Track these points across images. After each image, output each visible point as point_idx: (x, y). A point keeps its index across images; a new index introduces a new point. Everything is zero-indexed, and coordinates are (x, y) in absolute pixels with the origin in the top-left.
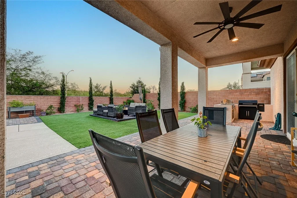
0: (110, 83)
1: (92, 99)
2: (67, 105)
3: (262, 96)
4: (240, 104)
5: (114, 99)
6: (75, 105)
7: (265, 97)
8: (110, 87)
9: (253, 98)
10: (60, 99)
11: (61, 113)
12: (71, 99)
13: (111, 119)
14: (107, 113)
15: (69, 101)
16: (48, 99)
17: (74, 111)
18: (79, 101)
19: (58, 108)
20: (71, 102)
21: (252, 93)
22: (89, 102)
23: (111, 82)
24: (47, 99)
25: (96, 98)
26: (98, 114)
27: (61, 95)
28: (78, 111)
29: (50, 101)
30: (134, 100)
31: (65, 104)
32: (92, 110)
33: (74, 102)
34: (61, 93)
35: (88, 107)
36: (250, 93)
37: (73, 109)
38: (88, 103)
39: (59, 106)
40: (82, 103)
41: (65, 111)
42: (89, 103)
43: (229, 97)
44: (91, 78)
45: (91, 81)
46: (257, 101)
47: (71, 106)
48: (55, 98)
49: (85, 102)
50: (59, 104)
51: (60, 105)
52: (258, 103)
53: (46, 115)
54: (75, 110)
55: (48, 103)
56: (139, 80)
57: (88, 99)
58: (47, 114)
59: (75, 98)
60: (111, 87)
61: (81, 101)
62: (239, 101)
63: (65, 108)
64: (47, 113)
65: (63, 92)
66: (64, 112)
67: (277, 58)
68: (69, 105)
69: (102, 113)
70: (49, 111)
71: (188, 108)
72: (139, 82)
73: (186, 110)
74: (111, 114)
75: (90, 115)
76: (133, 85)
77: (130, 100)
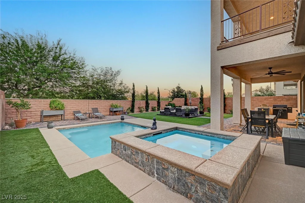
1: (148, 103)
3: (291, 102)
4: (274, 107)
7: (294, 102)
8: (158, 93)
9: (285, 103)
11: (132, 113)
14: (175, 113)
19: (131, 109)
21: (284, 99)
22: (146, 105)
23: (158, 88)
25: (150, 102)
27: (132, 99)
28: (141, 111)
33: (138, 105)
35: (145, 108)
36: (282, 99)
37: (138, 110)
41: (135, 111)
43: (264, 102)
46: (287, 105)
49: (144, 105)
50: (131, 106)
52: (288, 107)
55: (126, 105)
56: (178, 86)
59: (138, 102)
62: (273, 105)
63: (134, 109)
65: (134, 98)
67: (298, 81)
68: (136, 107)
69: (169, 113)
71: (228, 110)
72: (178, 88)
73: (226, 112)
74: (179, 114)
75: (158, 114)
76: (174, 91)
77: (171, 104)
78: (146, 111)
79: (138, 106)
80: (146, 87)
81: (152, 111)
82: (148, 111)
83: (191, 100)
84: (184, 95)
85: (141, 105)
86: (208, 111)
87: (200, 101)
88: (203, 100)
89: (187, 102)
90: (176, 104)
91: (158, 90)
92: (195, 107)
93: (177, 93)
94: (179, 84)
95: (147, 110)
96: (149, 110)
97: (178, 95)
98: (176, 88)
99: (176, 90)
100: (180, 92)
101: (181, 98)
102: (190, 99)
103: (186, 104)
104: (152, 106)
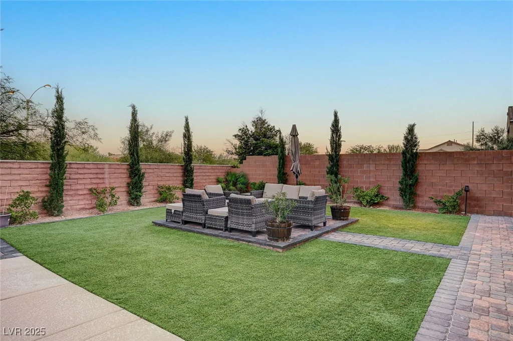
0: (184, 123)
1: (139, 171)
2: (68, 190)
5: (195, 171)
6: (90, 190)
8: (185, 136)
10: (49, 171)
11: (52, 215)
12: (80, 171)
13: (250, 242)
14: (227, 218)
15: (72, 176)
16: (14, 171)
17: (87, 207)
18: (100, 176)
19: (43, 201)
20: (80, 182)
22: (129, 181)
23: (187, 120)
24: (8, 171)
25: (148, 167)
26: (188, 219)
27: (52, 157)
28: (100, 207)
29: (18, 177)
30: (248, 173)
31: (65, 187)
32: (138, 203)
33: (89, 181)
34: (53, 151)
35: (125, 194)
37: (85, 202)
38: (125, 185)
39: (44, 194)
40: (110, 183)
41: (64, 209)
42: (128, 184)
44: (134, 107)
45: (134, 114)
47: (81, 192)
48: (34, 166)
49: (119, 181)
50: (46, 186)
51: (47, 189)
53: (11, 223)
54: (90, 207)
55: (14, 184)
56: (260, 115)
57: (125, 171)
58: (13, 220)
59: (91, 166)
60: (187, 136)
61: (106, 176)
63: (64, 198)
64: (11, 217)
65: (58, 150)
66: (62, 212)
68: (74, 190)
69: (203, 218)
70: (19, 209)
71: (427, 199)
72: (260, 123)
73: (420, 205)
74: (243, 222)
75: (156, 224)
76: (244, 131)
77: (235, 174)
78: (130, 204)
79: (90, 187)
80: (130, 110)
81: (156, 201)
82: (138, 204)
83: (298, 162)
84: (276, 147)
85: (107, 181)
86: (356, 200)
87: (328, 164)
88: (339, 163)
89: (287, 170)
90: (250, 177)
91: (187, 127)
92: (313, 194)
93: (256, 139)
94: (262, 112)
95: (134, 199)
96: (143, 200)
97: (256, 147)
98: (254, 122)
99: (252, 129)
100: (265, 136)
101: (269, 155)
102: (295, 157)
103: (283, 178)
104: (161, 183)
